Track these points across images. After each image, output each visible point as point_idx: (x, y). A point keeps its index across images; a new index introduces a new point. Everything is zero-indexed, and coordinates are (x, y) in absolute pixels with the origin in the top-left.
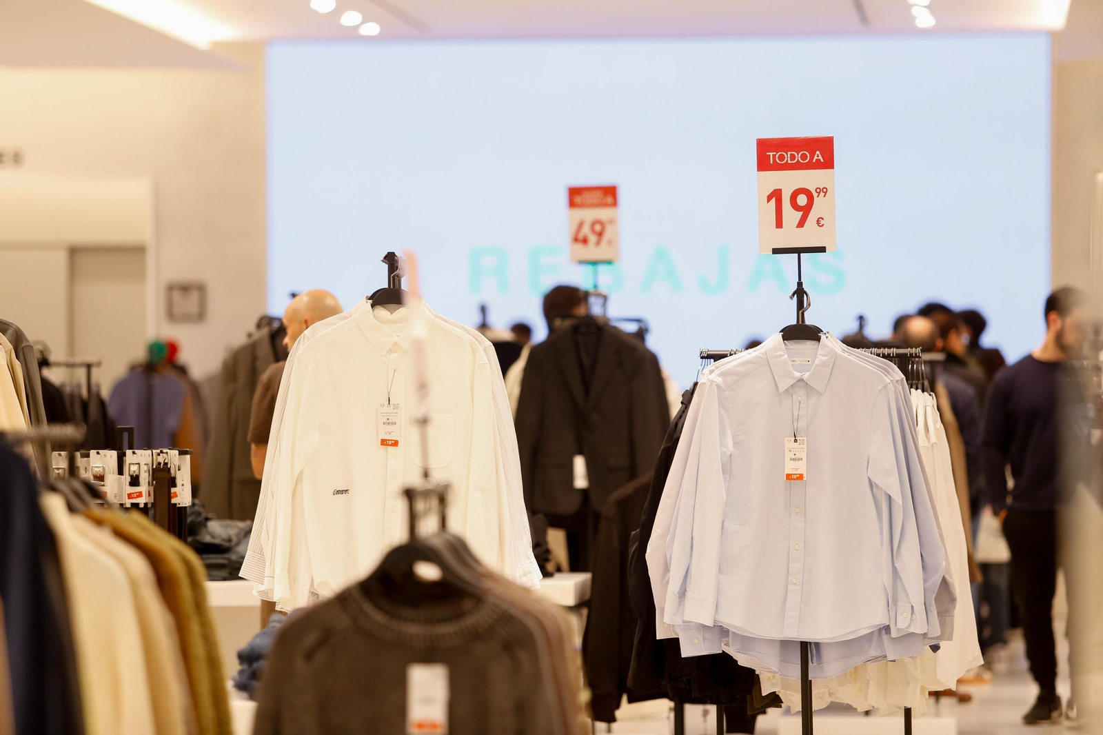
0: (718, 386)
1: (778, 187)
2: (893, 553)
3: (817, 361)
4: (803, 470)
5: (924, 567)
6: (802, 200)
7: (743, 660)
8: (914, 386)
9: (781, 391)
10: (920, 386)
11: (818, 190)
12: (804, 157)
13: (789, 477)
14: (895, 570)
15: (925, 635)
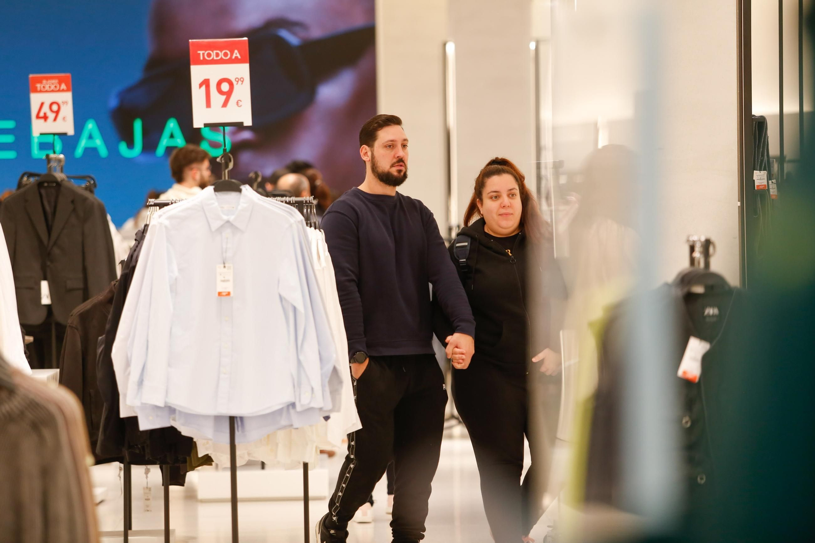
0: (166, 227)
1: (207, 78)
2: (298, 349)
3: (240, 208)
4: (230, 290)
5: (321, 359)
6: (225, 87)
7: (185, 431)
8: (309, 225)
9: (213, 229)
10: (313, 224)
11: (237, 80)
12: (226, 55)
13: (220, 294)
14: (299, 362)
15: (321, 409)
